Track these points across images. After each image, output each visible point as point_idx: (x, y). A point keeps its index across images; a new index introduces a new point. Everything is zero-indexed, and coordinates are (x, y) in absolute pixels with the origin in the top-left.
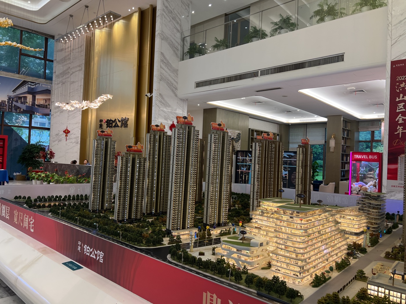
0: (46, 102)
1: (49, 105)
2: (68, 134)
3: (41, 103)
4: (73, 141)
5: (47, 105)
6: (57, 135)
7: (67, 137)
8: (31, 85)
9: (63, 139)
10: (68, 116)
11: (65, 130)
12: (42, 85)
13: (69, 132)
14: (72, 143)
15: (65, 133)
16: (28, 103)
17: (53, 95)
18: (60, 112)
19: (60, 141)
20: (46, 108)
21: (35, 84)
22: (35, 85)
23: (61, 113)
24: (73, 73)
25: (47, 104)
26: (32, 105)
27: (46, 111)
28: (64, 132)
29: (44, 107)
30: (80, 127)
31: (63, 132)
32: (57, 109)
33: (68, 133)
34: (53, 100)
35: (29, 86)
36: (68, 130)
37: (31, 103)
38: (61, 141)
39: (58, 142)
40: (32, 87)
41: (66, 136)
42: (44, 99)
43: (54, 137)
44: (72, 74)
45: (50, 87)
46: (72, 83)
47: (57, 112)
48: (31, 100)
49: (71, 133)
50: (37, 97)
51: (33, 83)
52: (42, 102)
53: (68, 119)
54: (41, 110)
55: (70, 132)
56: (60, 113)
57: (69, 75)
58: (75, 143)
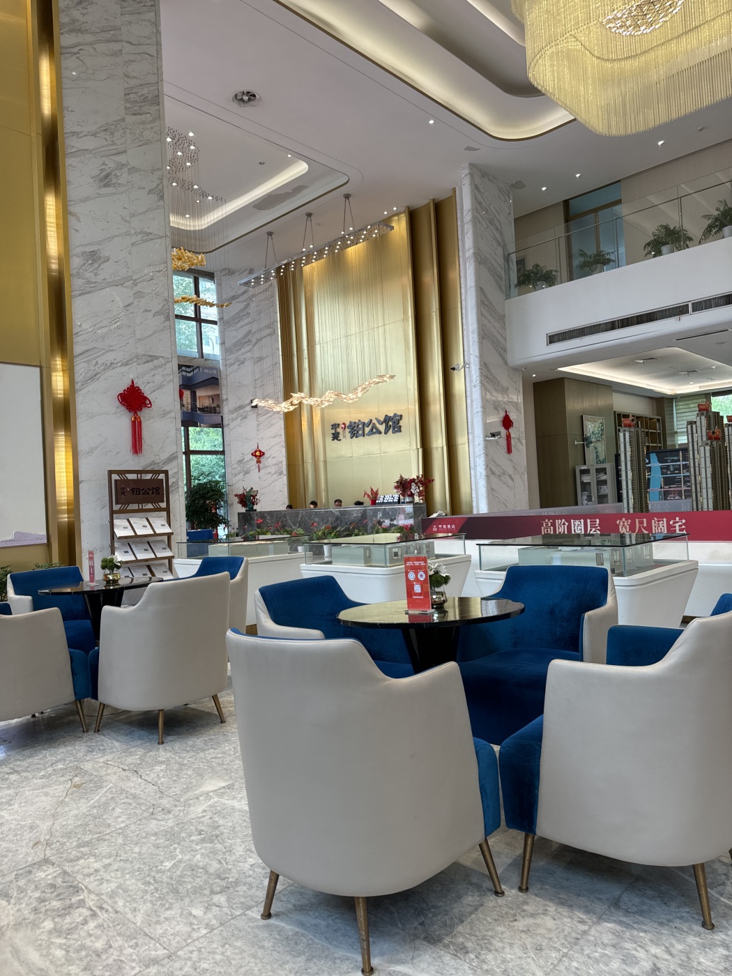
0: (213, 402)
1: (218, 406)
2: (261, 459)
3: (206, 405)
4: (273, 470)
5: (215, 407)
6: (240, 462)
7: (261, 465)
8: (186, 372)
9: (252, 468)
10: (258, 425)
11: (256, 452)
12: (203, 370)
13: (262, 454)
14: (270, 475)
15: (254, 458)
16: (186, 406)
17: (223, 388)
18: (240, 418)
19: (247, 472)
20: (215, 413)
21: (192, 369)
22: (193, 371)
23: (243, 420)
24: (259, 340)
25: (214, 405)
26: (192, 409)
27: (215, 418)
28: (254, 454)
29: (211, 412)
30: (283, 444)
31: (251, 457)
32: (235, 414)
33: (260, 456)
34: (224, 397)
35: (184, 373)
36: (260, 451)
37: (190, 406)
38: (249, 473)
39: (244, 475)
40: (189, 375)
41: (259, 462)
42: (209, 396)
43: (235, 466)
44: (256, 343)
45: (217, 372)
46: (259, 360)
47: (236, 419)
48: (190, 401)
49: (266, 455)
50: (199, 393)
51: (189, 367)
52: (207, 403)
53: (258, 430)
54: (207, 417)
55: (264, 454)
56: (241, 420)
57: (251, 346)
58: (276, 475)
